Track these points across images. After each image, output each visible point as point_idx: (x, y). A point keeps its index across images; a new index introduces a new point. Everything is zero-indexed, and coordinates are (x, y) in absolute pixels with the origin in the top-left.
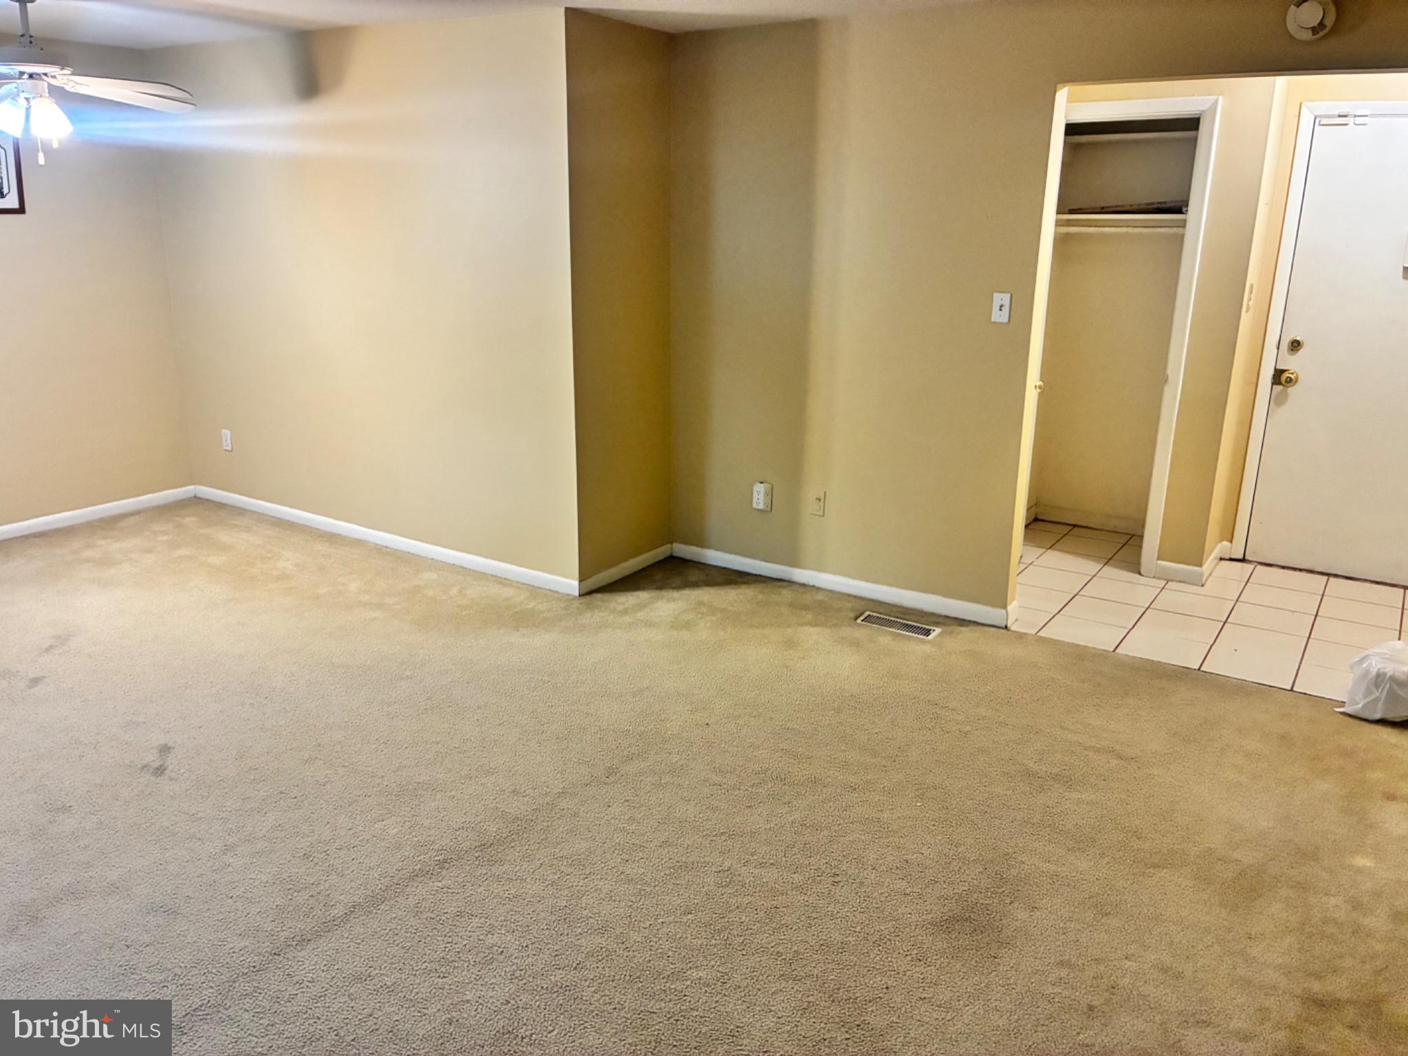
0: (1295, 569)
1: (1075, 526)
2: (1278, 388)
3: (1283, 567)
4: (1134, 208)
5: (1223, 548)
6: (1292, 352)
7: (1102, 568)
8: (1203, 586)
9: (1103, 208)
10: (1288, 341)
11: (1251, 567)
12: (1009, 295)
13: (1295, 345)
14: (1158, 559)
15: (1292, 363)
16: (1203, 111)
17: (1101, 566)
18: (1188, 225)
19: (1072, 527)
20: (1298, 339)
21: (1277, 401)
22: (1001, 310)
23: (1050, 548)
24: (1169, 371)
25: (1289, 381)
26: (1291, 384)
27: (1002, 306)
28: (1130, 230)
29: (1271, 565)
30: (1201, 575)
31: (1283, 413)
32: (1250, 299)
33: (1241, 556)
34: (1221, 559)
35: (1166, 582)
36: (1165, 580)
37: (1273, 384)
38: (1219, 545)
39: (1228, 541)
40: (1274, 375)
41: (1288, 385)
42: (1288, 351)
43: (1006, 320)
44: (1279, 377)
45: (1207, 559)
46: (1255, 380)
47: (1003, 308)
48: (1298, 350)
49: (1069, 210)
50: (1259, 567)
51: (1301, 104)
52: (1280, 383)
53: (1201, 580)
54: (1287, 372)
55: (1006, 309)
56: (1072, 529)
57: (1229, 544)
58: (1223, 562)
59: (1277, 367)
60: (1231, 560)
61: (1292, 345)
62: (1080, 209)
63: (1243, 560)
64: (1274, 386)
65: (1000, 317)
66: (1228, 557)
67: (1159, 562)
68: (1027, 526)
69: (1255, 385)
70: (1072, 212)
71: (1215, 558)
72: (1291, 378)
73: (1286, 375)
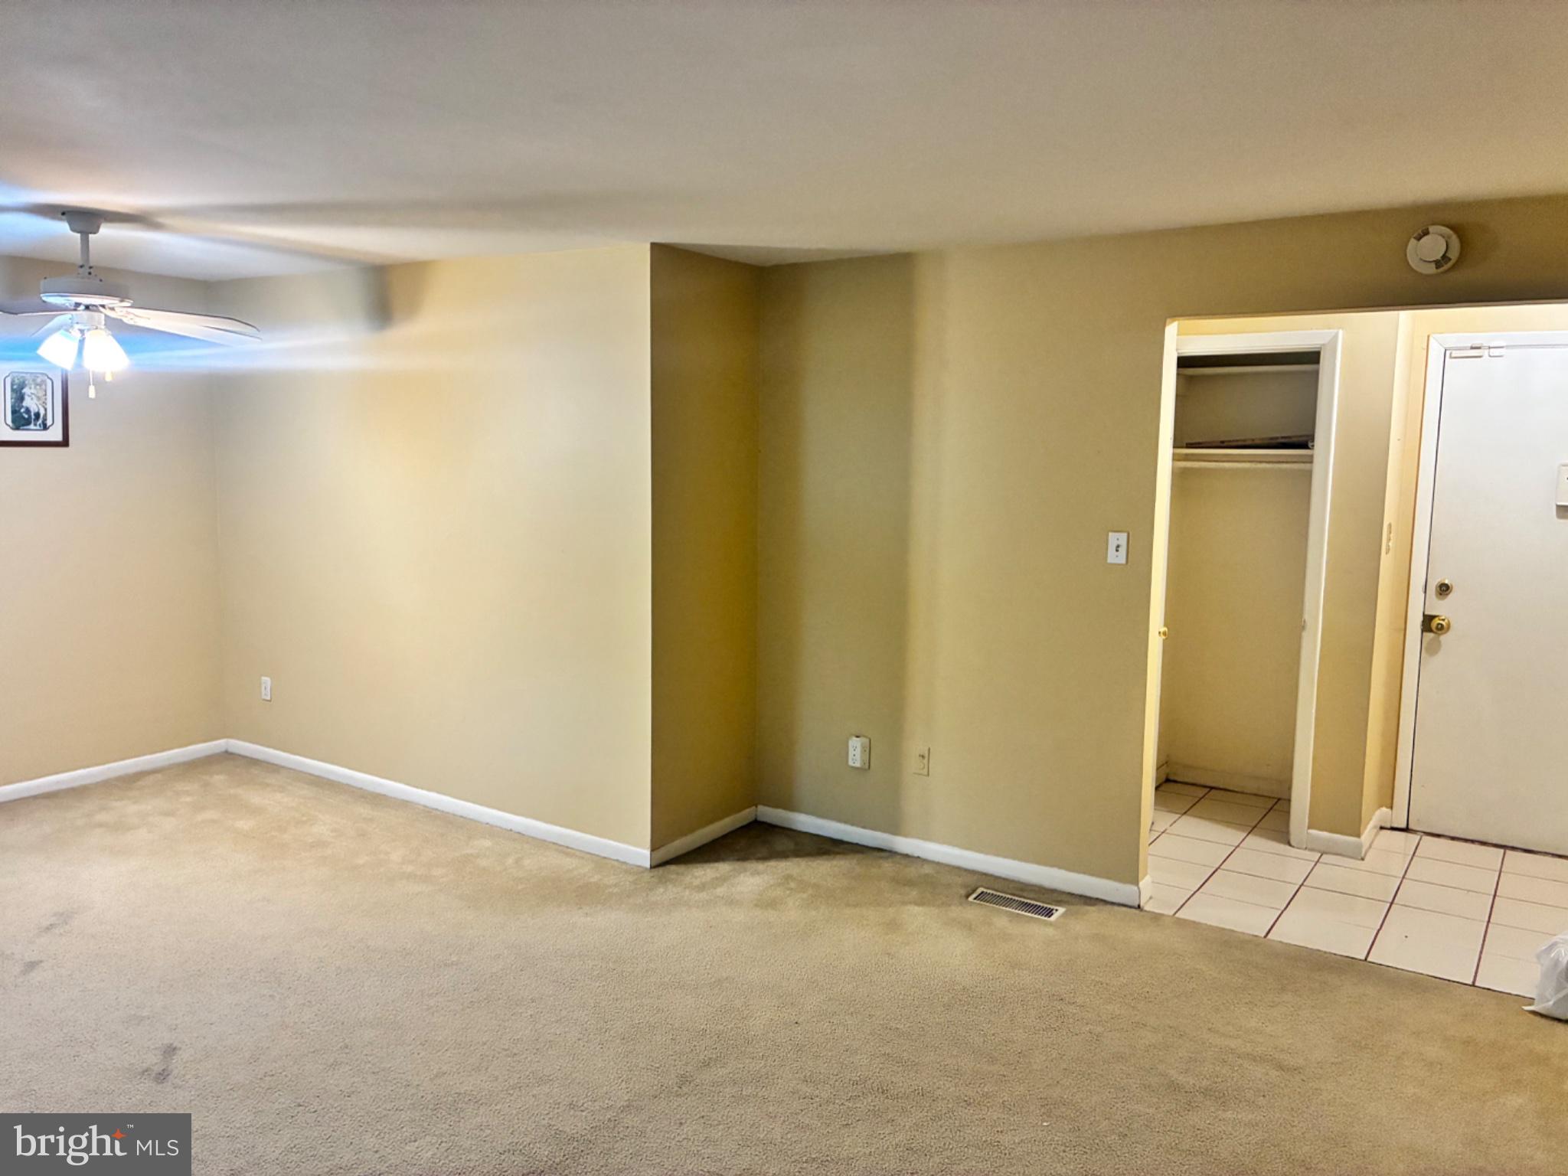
0: (1466, 840)
1: (1212, 788)
2: (1429, 636)
3: (1453, 838)
4: (1257, 442)
5: (1381, 815)
6: (1441, 597)
7: (1245, 838)
8: (1363, 859)
9: (1223, 442)
10: (1436, 583)
11: (1416, 838)
12: (1125, 535)
13: (1444, 589)
14: (1309, 828)
15: (1441, 608)
16: (1324, 345)
17: (1245, 835)
18: (1316, 460)
19: (1208, 789)
20: (1446, 582)
21: (1429, 650)
22: (1117, 551)
23: (1185, 813)
24: (1306, 616)
25: (1440, 628)
26: (1443, 631)
27: (1118, 546)
28: (1253, 465)
29: (1438, 836)
30: (1359, 846)
31: (1436, 662)
32: (1389, 540)
33: (1404, 825)
34: (1382, 828)
35: (1320, 855)
36: (1319, 851)
37: (1423, 631)
38: (1378, 813)
39: (1387, 807)
40: (1423, 622)
41: (1440, 632)
42: (1437, 596)
43: (1123, 561)
44: (1428, 622)
45: (1365, 828)
46: (1403, 627)
47: (1120, 549)
48: (1447, 595)
49: (1187, 444)
50: (1426, 838)
51: (1428, 337)
52: (1430, 630)
53: (1361, 853)
54: (1437, 619)
55: (1123, 550)
56: (1209, 792)
57: (1389, 810)
58: (1384, 832)
59: (1426, 613)
60: (1393, 829)
61: (1441, 590)
62: (1199, 443)
63: (1407, 830)
64: (1424, 634)
65: (1116, 558)
66: (1388, 826)
67: (1311, 831)
68: (1157, 788)
69: (1403, 632)
70: (1190, 446)
71: (1375, 827)
72: (1442, 625)
73: (1436, 621)
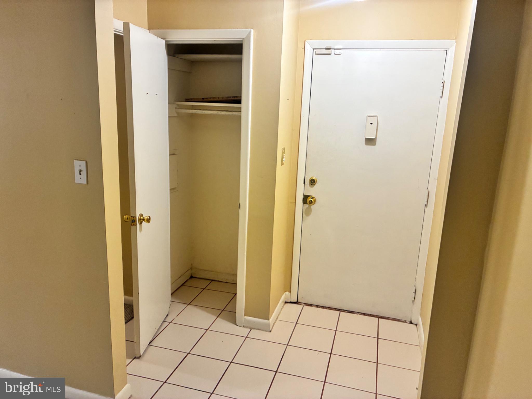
0: (323, 307)
1: (212, 280)
2: (306, 206)
5: (285, 296)
6: (312, 185)
7: (216, 319)
8: (270, 331)
10: (309, 179)
11: (301, 307)
13: (313, 182)
14: (245, 316)
15: (311, 191)
16: (244, 39)
17: (216, 317)
18: (243, 110)
20: (314, 178)
21: (307, 213)
22: (80, 174)
23: (189, 304)
24: (241, 202)
25: (311, 202)
27: (80, 171)
29: (311, 305)
30: (269, 325)
31: (310, 220)
32: (283, 157)
33: (295, 301)
34: (286, 302)
35: (250, 330)
36: (250, 328)
37: (303, 203)
38: (284, 294)
39: (288, 292)
40: (303, 198)
41: (311, 204)
42: (309, 185)
43: (85, 183)
44: (306, 198)
46: (294, 201)
47: (82, 173)
48: (314, 184)
50: (306, 307)
51: (305, 41)
52: (307, 203)
53: (270, 329)
54: (310, 197)
55: (84, 173)
58: (287, 304)
59: (305, 194)
60: (291, 302)
61: (311, 182)
63: (297, 303)
65: (81, 179)
66: (289, 301)
69: (294, 204)
70: (187, 100)
71: (283, 302)
72: (311, 201)
73: (310, 199)
